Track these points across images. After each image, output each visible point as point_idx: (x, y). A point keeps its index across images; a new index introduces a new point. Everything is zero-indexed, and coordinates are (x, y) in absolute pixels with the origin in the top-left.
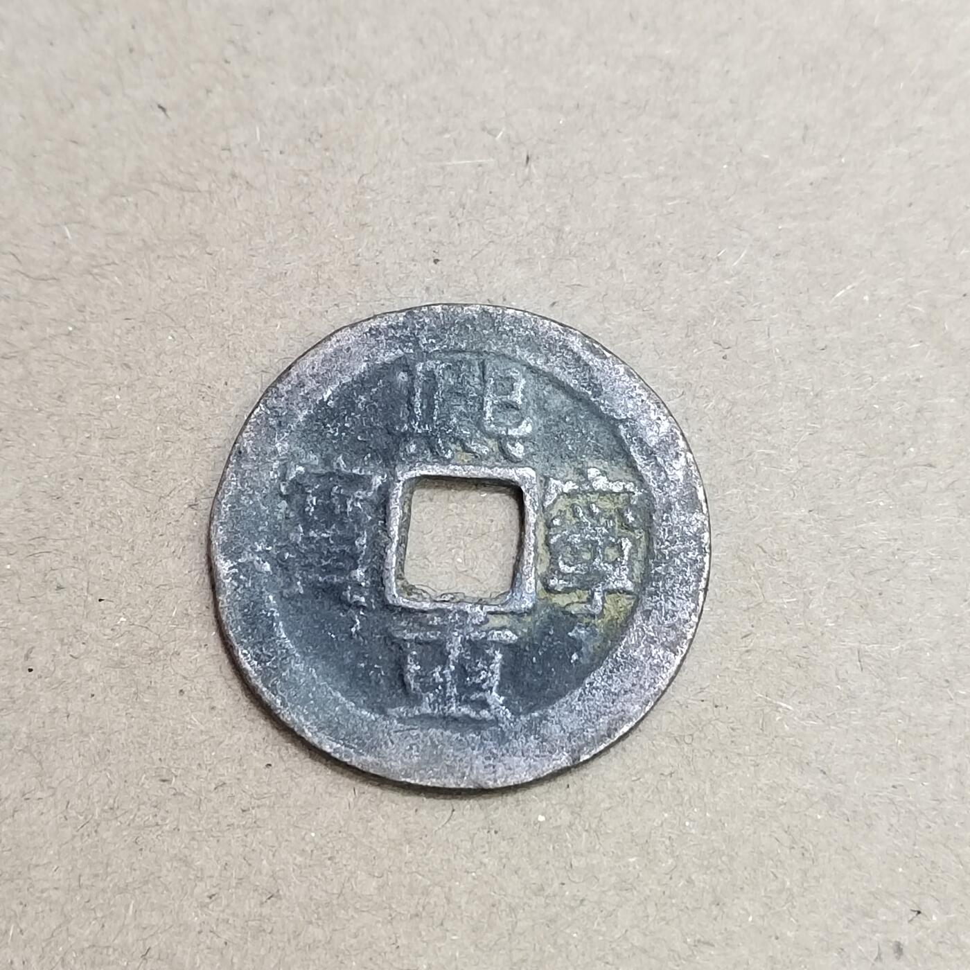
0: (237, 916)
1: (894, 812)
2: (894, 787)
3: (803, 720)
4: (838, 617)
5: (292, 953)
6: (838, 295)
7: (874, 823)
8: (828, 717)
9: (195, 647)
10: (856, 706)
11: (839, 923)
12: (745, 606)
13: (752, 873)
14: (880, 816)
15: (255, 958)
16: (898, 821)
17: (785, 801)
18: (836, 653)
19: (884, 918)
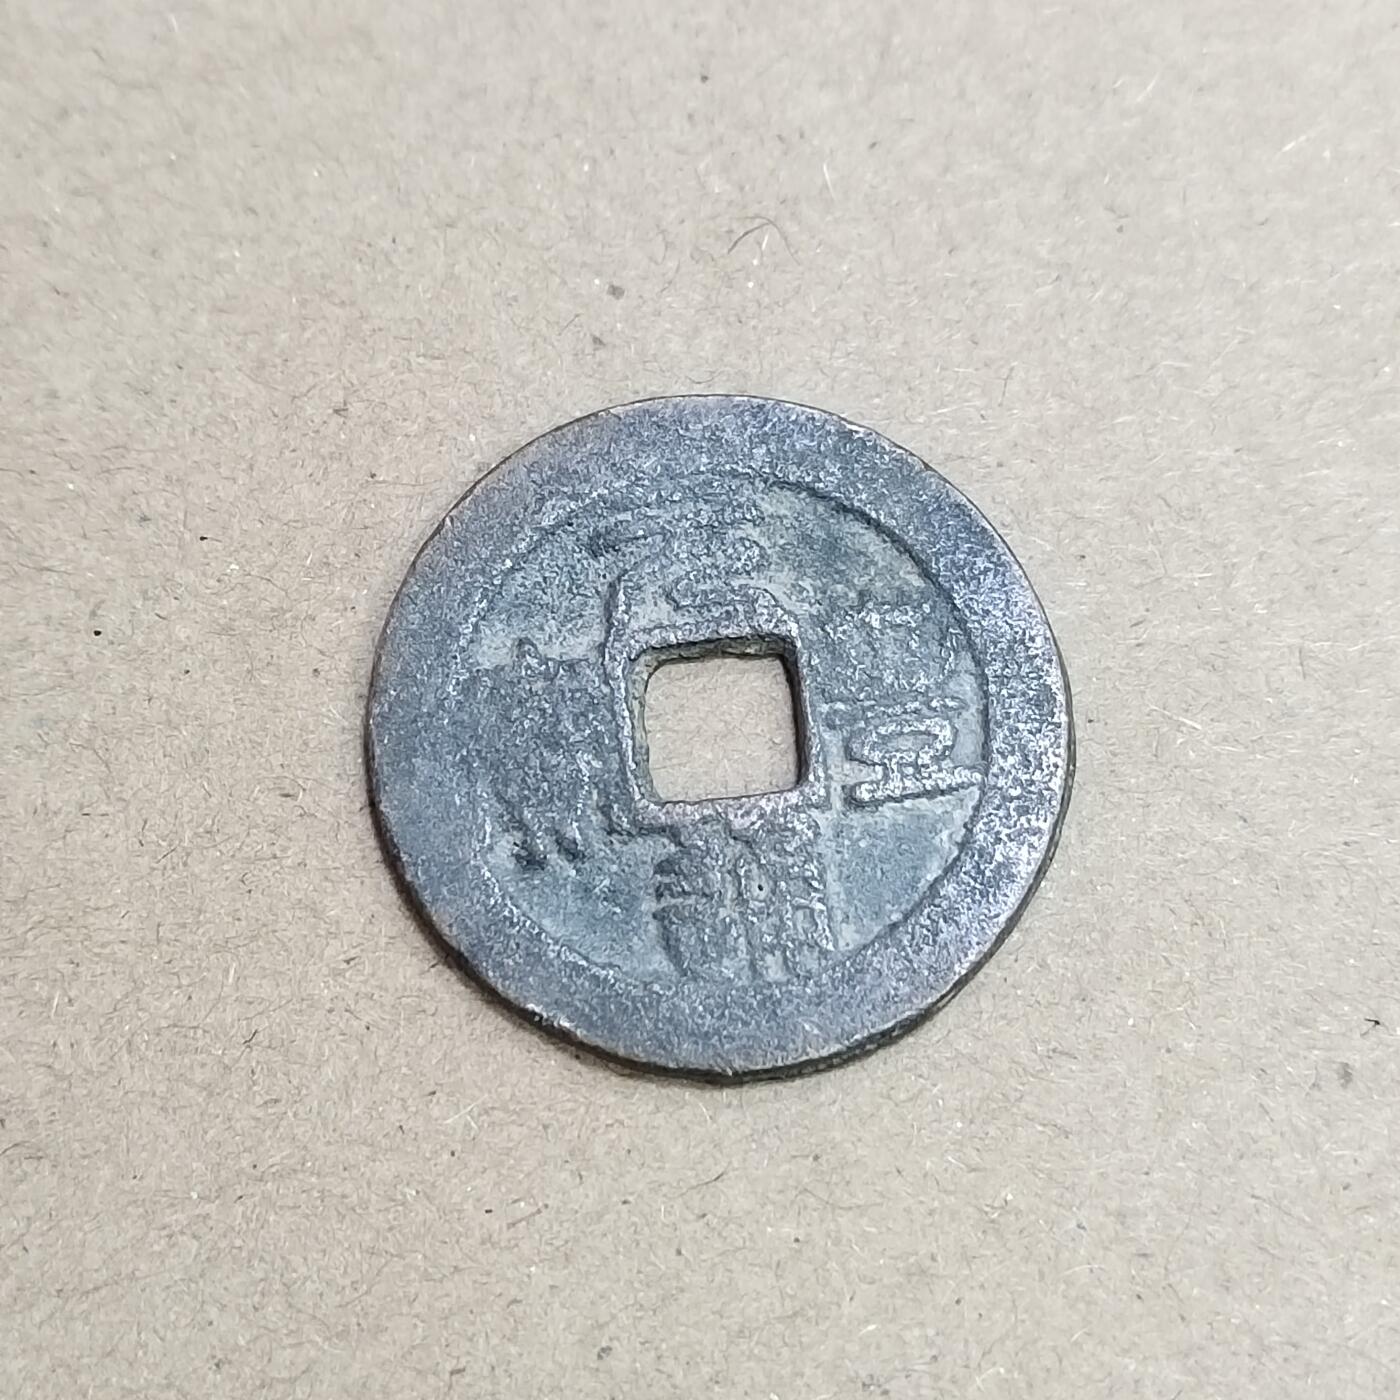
0: (386, 990)
1: (1345, 880)
2: (1346, 844)
3: (1216, 744)
4: (1272, 602)
5: (464, 1044)
6: (1288, 148)
7: (1315, 893)
8: (1252, 741)
9: (337, 611)
10: (1294, 728)
11: (1259, 1033)
12: (1137, 581)
13: (1135, 957)
14: (1324, 883)
15: (409, 1050)
16: (1351, 892)
17: (1186, 856)
18: (1268, 653)
19: (1326, 1028)
